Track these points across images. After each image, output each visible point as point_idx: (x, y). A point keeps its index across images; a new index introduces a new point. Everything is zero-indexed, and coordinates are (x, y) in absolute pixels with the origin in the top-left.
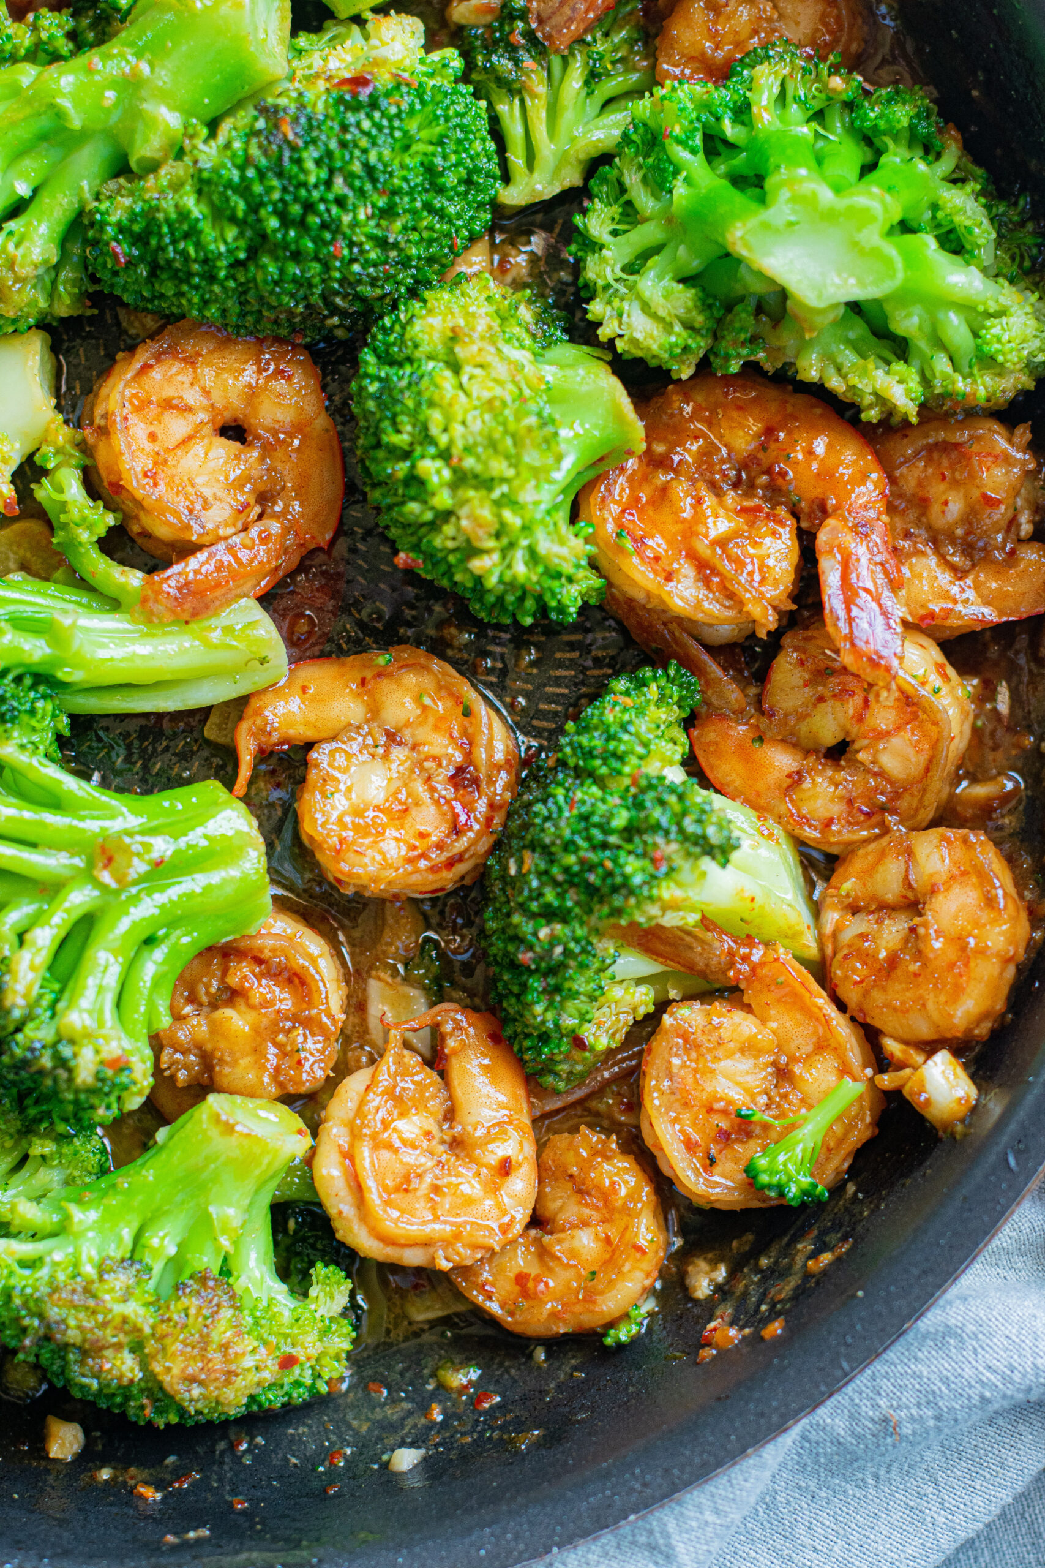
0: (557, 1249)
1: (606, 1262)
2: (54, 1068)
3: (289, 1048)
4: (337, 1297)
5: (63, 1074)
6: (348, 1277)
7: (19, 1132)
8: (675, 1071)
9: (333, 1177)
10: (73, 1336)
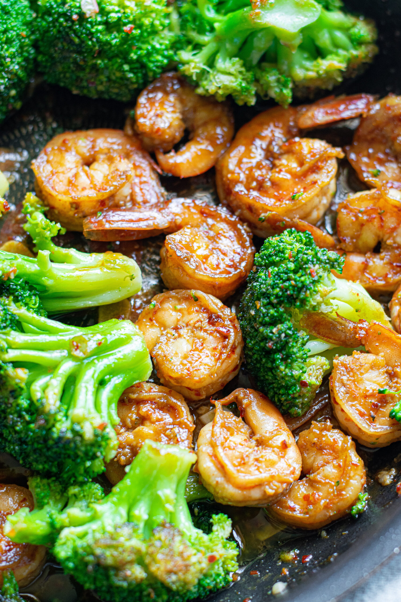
0: (319, 478)
1: (342, 475)
2: (74, 437)
3: (172, 436)
4: (226, 527)
5: (78, 439)
6: (228, 518)
7: (61, 491)
8: (345, 382)
9: (209, 467)
10: (110, 561)
